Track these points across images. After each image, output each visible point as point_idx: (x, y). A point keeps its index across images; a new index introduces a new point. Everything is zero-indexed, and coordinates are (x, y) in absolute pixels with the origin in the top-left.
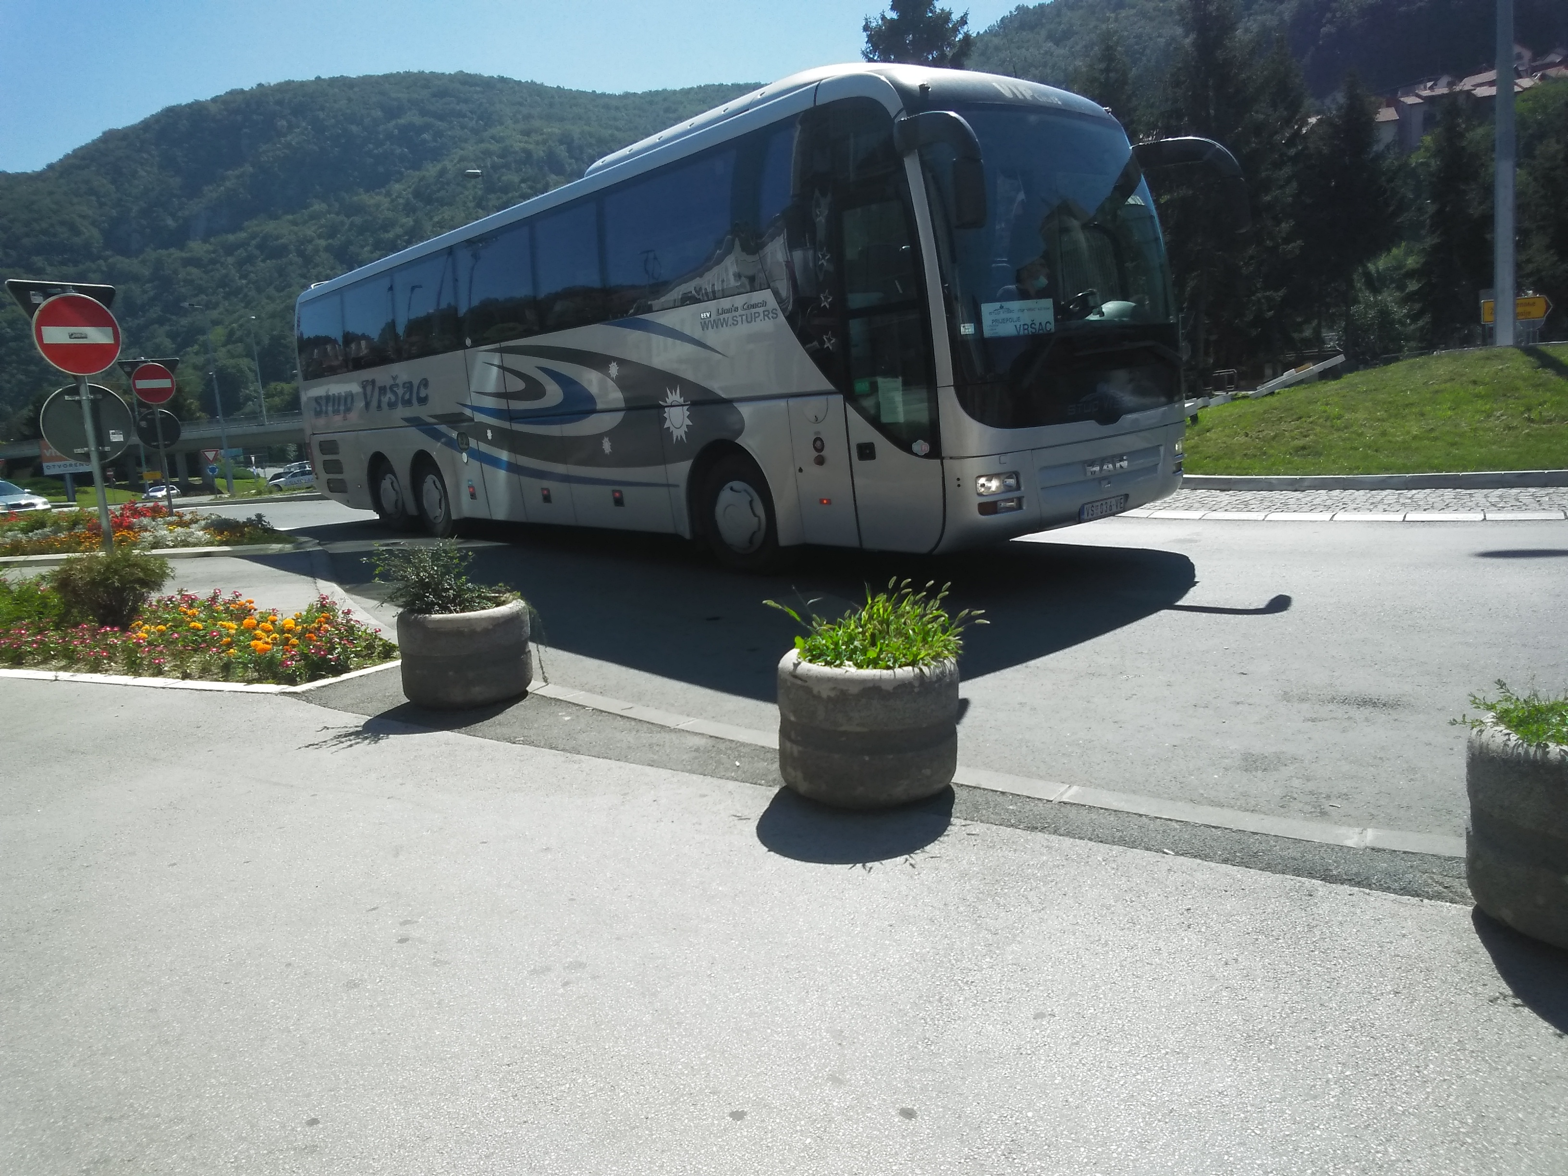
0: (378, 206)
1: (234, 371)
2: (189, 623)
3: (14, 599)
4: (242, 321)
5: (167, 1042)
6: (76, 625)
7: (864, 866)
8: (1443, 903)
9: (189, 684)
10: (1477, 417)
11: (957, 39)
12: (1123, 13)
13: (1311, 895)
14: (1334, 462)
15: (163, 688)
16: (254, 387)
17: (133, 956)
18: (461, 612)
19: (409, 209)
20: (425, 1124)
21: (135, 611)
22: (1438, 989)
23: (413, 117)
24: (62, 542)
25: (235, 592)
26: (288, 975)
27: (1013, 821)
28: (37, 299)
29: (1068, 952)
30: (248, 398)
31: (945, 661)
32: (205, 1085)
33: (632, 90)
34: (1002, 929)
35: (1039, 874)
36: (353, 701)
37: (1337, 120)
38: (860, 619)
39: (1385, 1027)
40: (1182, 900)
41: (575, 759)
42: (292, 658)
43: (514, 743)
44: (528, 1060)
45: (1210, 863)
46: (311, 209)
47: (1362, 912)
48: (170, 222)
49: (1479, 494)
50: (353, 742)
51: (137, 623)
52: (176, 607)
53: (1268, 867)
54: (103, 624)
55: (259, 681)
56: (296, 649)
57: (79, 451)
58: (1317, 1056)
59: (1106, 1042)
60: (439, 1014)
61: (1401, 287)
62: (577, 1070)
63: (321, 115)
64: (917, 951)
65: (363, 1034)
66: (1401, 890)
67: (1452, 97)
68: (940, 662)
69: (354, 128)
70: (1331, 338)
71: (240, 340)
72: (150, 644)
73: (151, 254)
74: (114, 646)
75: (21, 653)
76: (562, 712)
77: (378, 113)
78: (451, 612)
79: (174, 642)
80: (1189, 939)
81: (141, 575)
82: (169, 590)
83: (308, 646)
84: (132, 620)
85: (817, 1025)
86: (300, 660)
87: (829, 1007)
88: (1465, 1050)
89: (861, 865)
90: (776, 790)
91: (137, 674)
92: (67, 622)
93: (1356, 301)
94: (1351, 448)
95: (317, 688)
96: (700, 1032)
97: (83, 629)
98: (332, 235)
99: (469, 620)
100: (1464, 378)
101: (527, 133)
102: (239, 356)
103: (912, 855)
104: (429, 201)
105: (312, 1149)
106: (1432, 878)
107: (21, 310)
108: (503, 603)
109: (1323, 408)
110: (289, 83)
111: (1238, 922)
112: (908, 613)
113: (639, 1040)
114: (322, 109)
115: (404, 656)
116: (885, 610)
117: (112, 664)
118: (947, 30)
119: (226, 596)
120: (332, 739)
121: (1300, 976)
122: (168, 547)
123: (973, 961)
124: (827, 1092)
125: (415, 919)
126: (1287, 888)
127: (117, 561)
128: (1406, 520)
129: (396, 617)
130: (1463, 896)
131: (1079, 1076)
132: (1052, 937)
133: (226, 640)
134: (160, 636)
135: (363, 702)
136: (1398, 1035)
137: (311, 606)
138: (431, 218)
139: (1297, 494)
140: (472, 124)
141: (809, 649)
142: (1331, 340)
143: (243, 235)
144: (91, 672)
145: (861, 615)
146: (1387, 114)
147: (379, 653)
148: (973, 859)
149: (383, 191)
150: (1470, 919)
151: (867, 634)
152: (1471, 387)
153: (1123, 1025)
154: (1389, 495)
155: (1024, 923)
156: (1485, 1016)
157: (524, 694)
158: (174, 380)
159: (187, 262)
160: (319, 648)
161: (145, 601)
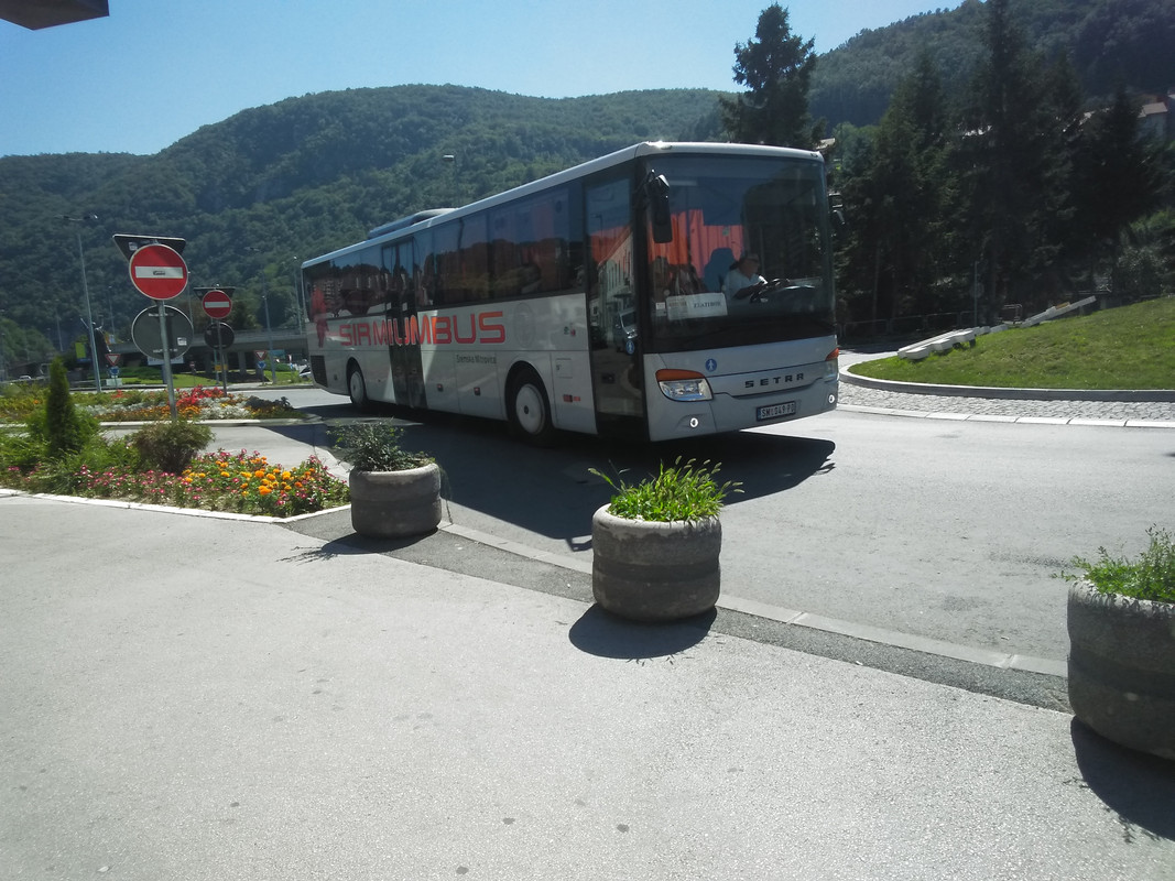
0: (386, 179)
1: (281, 295)
2: (221, 472)
3: (109, 452)
4: (288, 260)
5: (155, 748)
6: (146, 471)
7: (638, 661)
8: (1053, 711)
9: (215, 514)
11: (805, 58)
12: (945, 34)
13: (955, 700)
14: (1077, 379)
15: (198, 516)
16: (294, 305)
18: (392, 471)
19: (408, 182)
20: (305, 811)
21: (187, 462)
22: (1028, 771)
23: (414, 117)
24: (148, 413)
25: (255, 452)
26: (238, 711)
27: (753, 636)
28: (133, 247)
29: (766, 729)
30: (291, 314)
31: (709, 518)
34: (723, 710)
35: (760, 674)
36: (320, 530)
37: (1108, 114)
38: (654, 486)
39: (980, 795)
40: (858, 698)
42: (284, 499)
44: (380, 775)
45: (888, 673)
46: (340, 181)
47: (990, 714)
48: (242, 190)
50: (314, 558)
51: (187, 471)
52: (215, 460)
53: (930, 679)
54: (165, 471)
55: (261, 514)
56: (288, 493)
57: (157, 351)
58: (923, 811)
60: (329, 742)
61: (1163, 242)
63: (350, 115)
64: (660, 721)
65: (278, 752)
66: (1025, 700)
68: (706, 519)
69: (371, 124)
70: (1102, 281)
71: (286, 273)
72: (194, 486)
73: (228, 212)
74: (169, 486)
75: (109, 489)
76: (458, 544)
77: (389, 114)
78: (385, 471)
79: (209, 486)
80: (855, 725)
81: (192, 438)
82: (212, 449)
83: (295, 491)
84: (185, 469)
85: (577, 766)
86: (290, 500)
88: (1033, 815)
89: (636, 660)
90: (591, 605)
91: (182, 506)
92: (141, 469)
93: (1122, 254)
94: (1092, 369)
95: (298, 520)
96: (497, 766)
97: (151, 474)
98: (353, 200)
99: (397, 476)
101: (493, 127)
102: (286, 284)
103: (673, 655)
104: (422, 176)
105: (231, 821)
107: (122, 256)
108: (423, 465)
109: (1073, 337)
110: (328, 92)
111: (895, 715)
112: (688, 482)
113: (456, 768)
114: (350, 111)
115: (353, 502)
116: (672, 480)
117: (168, 499)
118: (798, 51)
119: (250, 454)
120: (300, 556)
121: (928, 756)
122: (220, 418)
123: (697, 730)
124: (573, 810)
125: (328, 679)
126: (940, 694)
127: (177, 428)
128: (1127, 425)
129: (350, 471)
131: (748, 812)
132: (757, 718)
133: (244, 485)
134: (201, 481)
135: (327, 531)
136: (987, 801)
137: (303, 463)
138: (423, 188)
139: (1046, 403)
140: (454, 121)
141: (616, 505)
142: (1102, 283)
143: (292, 199)
144: (153, 504)
145: (655, 482)
146: (1155, 108)
147: (343, 498)
148: (717, 660)
149: (390, 168)
150: (1070, 724)
151: (658, 496)
154: (1117, 406)
155: (740, 707)
156: (1056, 793)
157: (435, 530)
158: (232, 302)
159: (252, 218)
160: (302, 492)
161: (195, 456)
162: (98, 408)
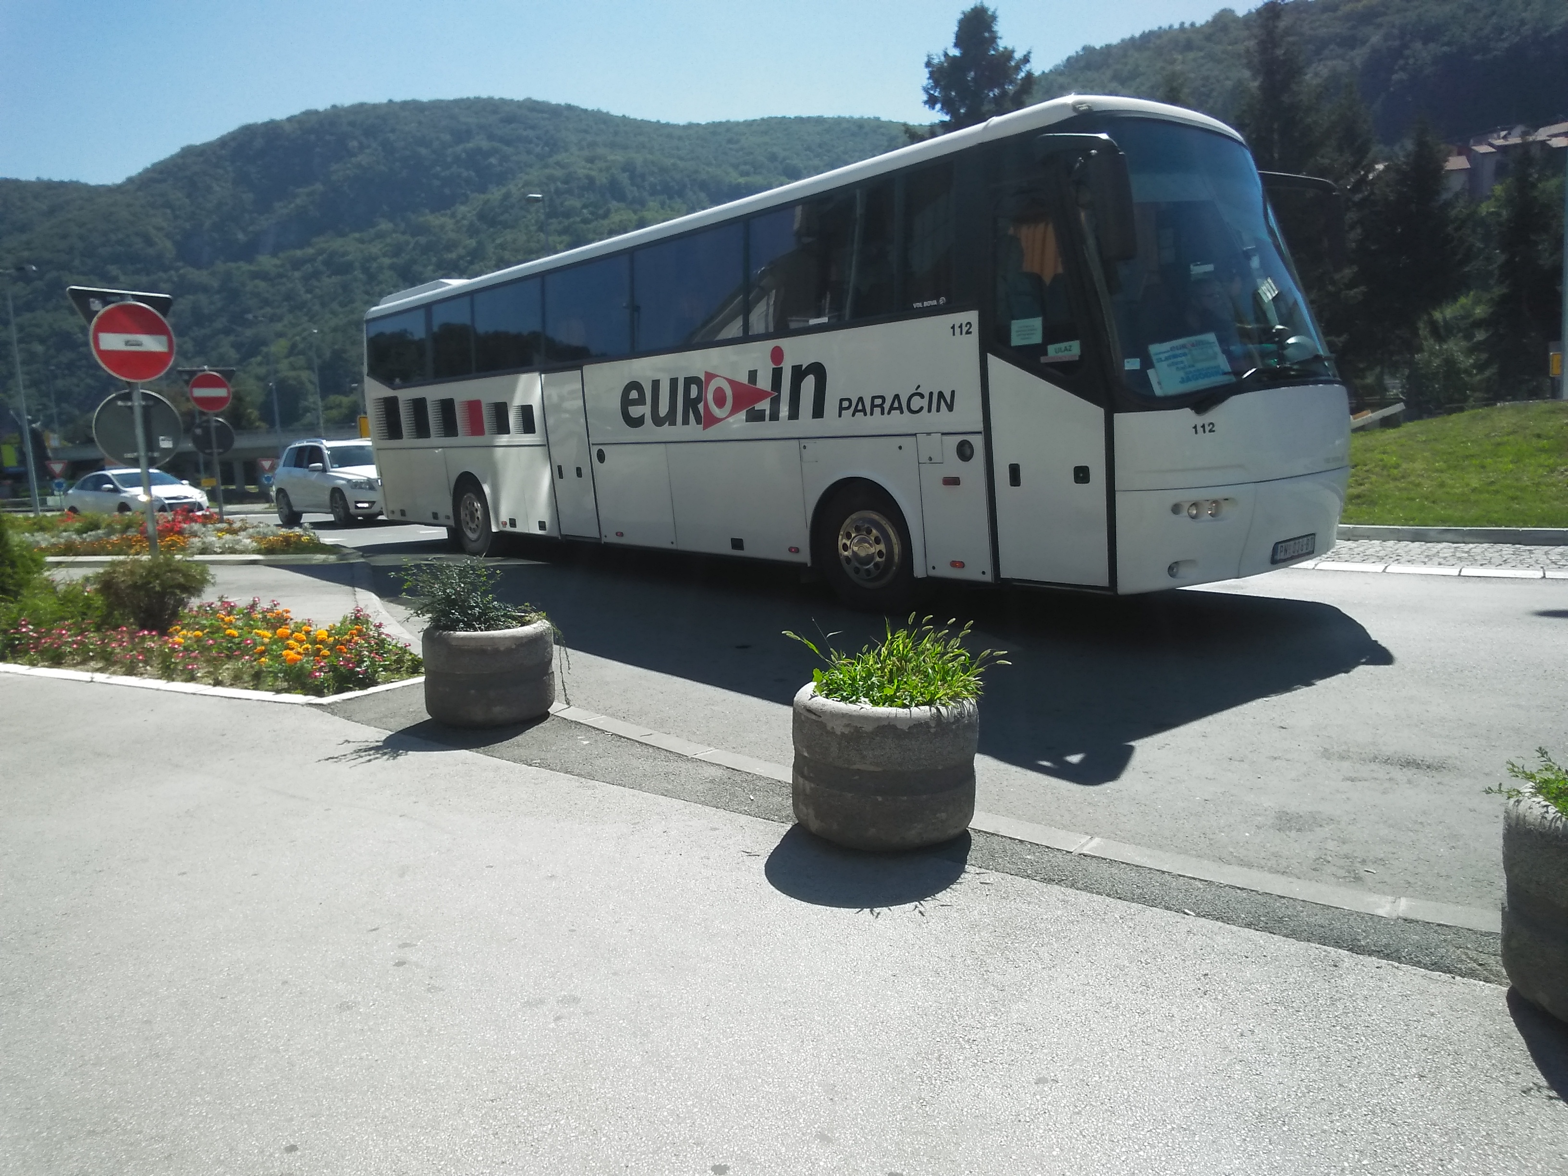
0: (442, 227)
1: (294, 383)
2: (226, 629)
3: (59, 599)
4: (305, 334)
5: (157, 1055)
6: (115, 628)
7: (871, 911)
8: (1476, 982)
9: (220, 691)
10: (1540, 470)
11: (1019, 77)
13: (1336, 966)
15: (194, 694)
16: (314, 399)
17: (134, 965)
18: (486, 630)
19: (472, 231)
20: (402, 1158)
21: (175, 616)
22: (1466, 1075)
23: (481, 142)
24: (113, 545)
25: (273, 601)
26: (283, 994)
27: (1029, 872)
28: (96, 305)
29: (1076, 1014)
30: (307, 410)
31: (964, 702)
32: (189, 1103)
33: (695, 121)
34: (1009, 986)
35: (1052, 930)
36: (377, 715)
37: (1404, 167)
38: (879, 654)
39: (1407, 1113)
40: (1200, 965)
41: (589, 784)
42: (320, 670)
43: (530, 765)
44: (512, 1096)
45: (1233, 927)
46: (379, 228)
47: (1389, 986)
48: (241, 236)
49: (1539, 551)
50: (372, 757)
51: (174, 628)
52: (215, 612)
53: (1293, 934)
54: (143, 628)
55: (287, 691)
56: (326, 661)
57: (129, 455)
58: (1333, 1141)
59: (1109, 1114)
60: (428, 1043)
61: (1468, 337)
62: (561, 1111)
63: (392, 137)
64: (920, 1004)
65: (351, 1059)
66: (1433, 965)
67: (1525, 147)
68: (959, 702)
69: (423, 151)
70: (1394, 386)
71: (302, 352)
72: (186, 649)
73: (220, 266)
74: (151, 650)
75: (61, 653)
76: (582, 736)
77: (447, 137)
78: (475, 630)
79: (209, 648)
80: (1204, 1006)
81: (182, 580)
82: (209, 596)
83: (337, 658)
84: (171, 625)
85: (810, 1077)
86: (329, 672)
87: (823, 1059)
88: (1494, 1144)
89: (869, 910)
90: (788, 827)
91: (170, 679)
92: (108, 624)
93: (1420, 350)
94: (1408, 499)
95: (344, 700)
96: (689, 1078)
97: (122, 632)
98: (396, 254)
99: (493, 639)
100: (1527, 431)
101: (591, 160)
102: (300, 368)
103: (922, 902)
104: (492, 223)
106: (1466, 954)
107: (83, 321)
108: (528, 623)
109: (1380, 456)
110: (362, 105)
111: (1257, 990)
112: (928, 650)
113: (626, 1082)
114: (393, 131)
115: (426, 673)
116: (905, 647)
117: (148, 668)
118: (1010, 68)
119: (265, 604)
120: (352, 753)
121: (1319, 1052)
122: (216, 553)
123: (977, 1017)
124: (815, 1150)
125: (414, 943)
126: (1312, 957)
127: (159, 565)
128: (1462, 574)
129: (422, 633)
130: (1498, 974)
131: (1078, 1148)
132: (1061, 997)
133: (260, 648)
134: (197, 642)
135: (386, 717)
136: (1421, 1123)
137: (345, 618)
138: (494, 240)
139: (1350, 544)
140: (538, 150)
141: (826, 683)
142: (1394, 388)
143: (310, 251)
144: (127, 675)
145: (880, 650)
146: (1457, 163)
147: (407, 668)
148: (985, 909)
149: (448, 212)
150: (1505, 1001)
151: (886, 670)
152: (1535, 441)
153: (1129, 1096)
154: (1445, 548)
155: (1033, 980)
156: (1516, 1108)
157: (546, 716)
158: (232, 390)
159: (255, 275)
160: (348, 661)
161: (185, 606)
162: (39, 536)
